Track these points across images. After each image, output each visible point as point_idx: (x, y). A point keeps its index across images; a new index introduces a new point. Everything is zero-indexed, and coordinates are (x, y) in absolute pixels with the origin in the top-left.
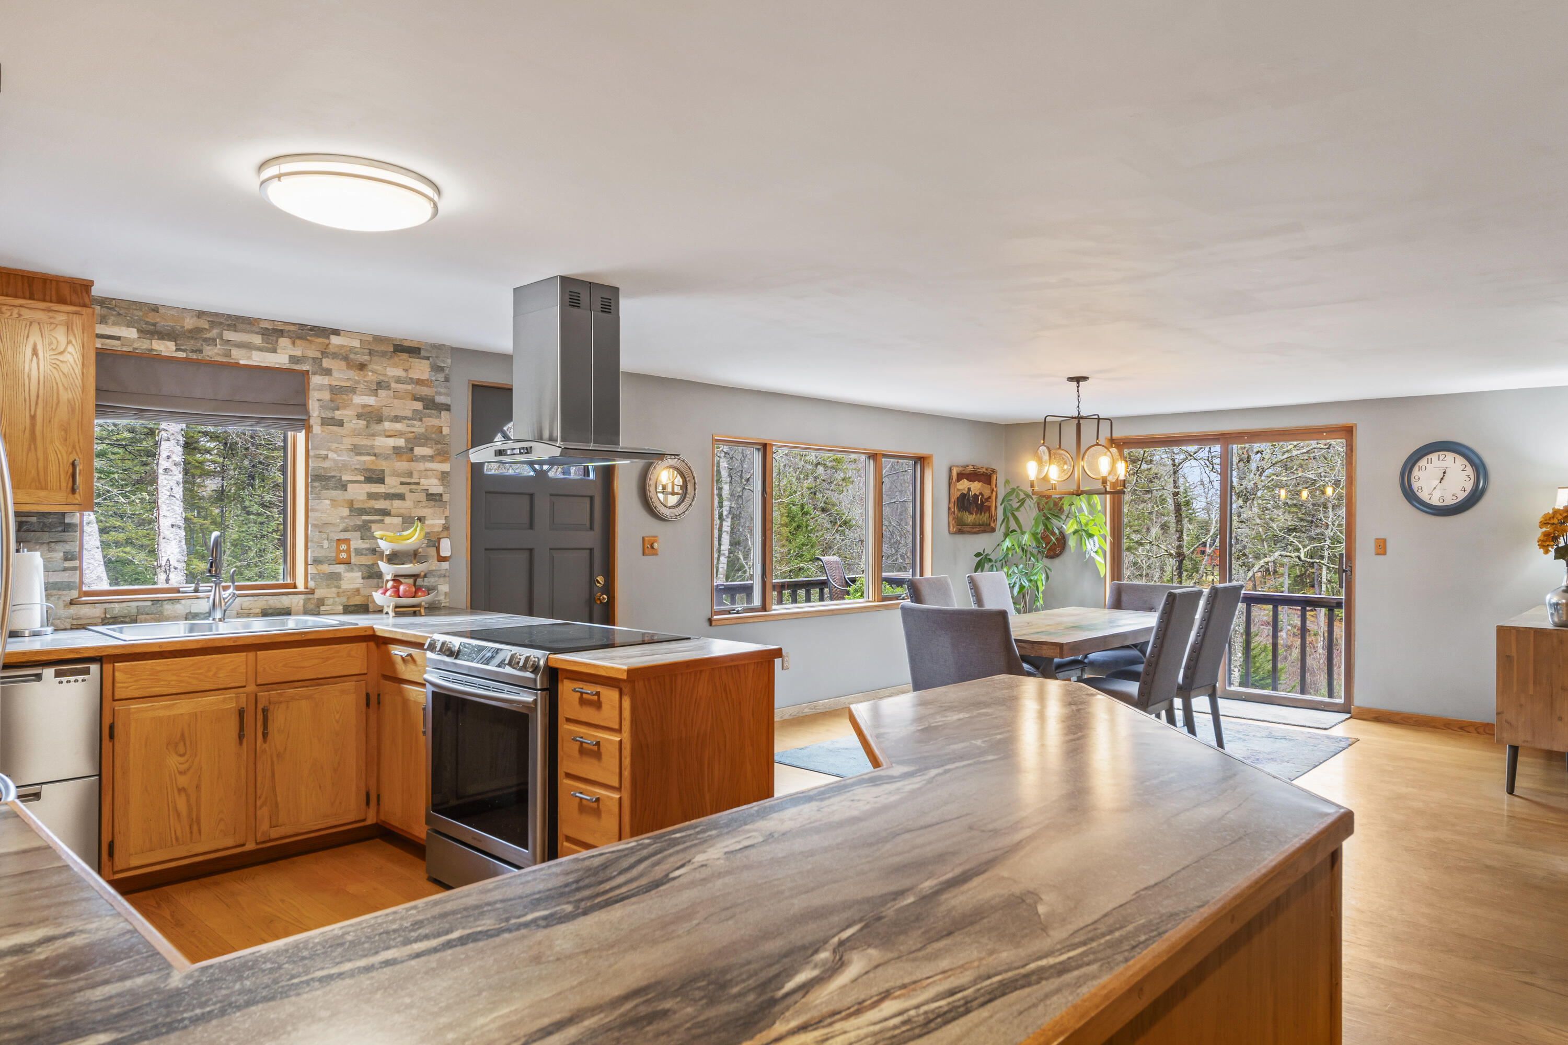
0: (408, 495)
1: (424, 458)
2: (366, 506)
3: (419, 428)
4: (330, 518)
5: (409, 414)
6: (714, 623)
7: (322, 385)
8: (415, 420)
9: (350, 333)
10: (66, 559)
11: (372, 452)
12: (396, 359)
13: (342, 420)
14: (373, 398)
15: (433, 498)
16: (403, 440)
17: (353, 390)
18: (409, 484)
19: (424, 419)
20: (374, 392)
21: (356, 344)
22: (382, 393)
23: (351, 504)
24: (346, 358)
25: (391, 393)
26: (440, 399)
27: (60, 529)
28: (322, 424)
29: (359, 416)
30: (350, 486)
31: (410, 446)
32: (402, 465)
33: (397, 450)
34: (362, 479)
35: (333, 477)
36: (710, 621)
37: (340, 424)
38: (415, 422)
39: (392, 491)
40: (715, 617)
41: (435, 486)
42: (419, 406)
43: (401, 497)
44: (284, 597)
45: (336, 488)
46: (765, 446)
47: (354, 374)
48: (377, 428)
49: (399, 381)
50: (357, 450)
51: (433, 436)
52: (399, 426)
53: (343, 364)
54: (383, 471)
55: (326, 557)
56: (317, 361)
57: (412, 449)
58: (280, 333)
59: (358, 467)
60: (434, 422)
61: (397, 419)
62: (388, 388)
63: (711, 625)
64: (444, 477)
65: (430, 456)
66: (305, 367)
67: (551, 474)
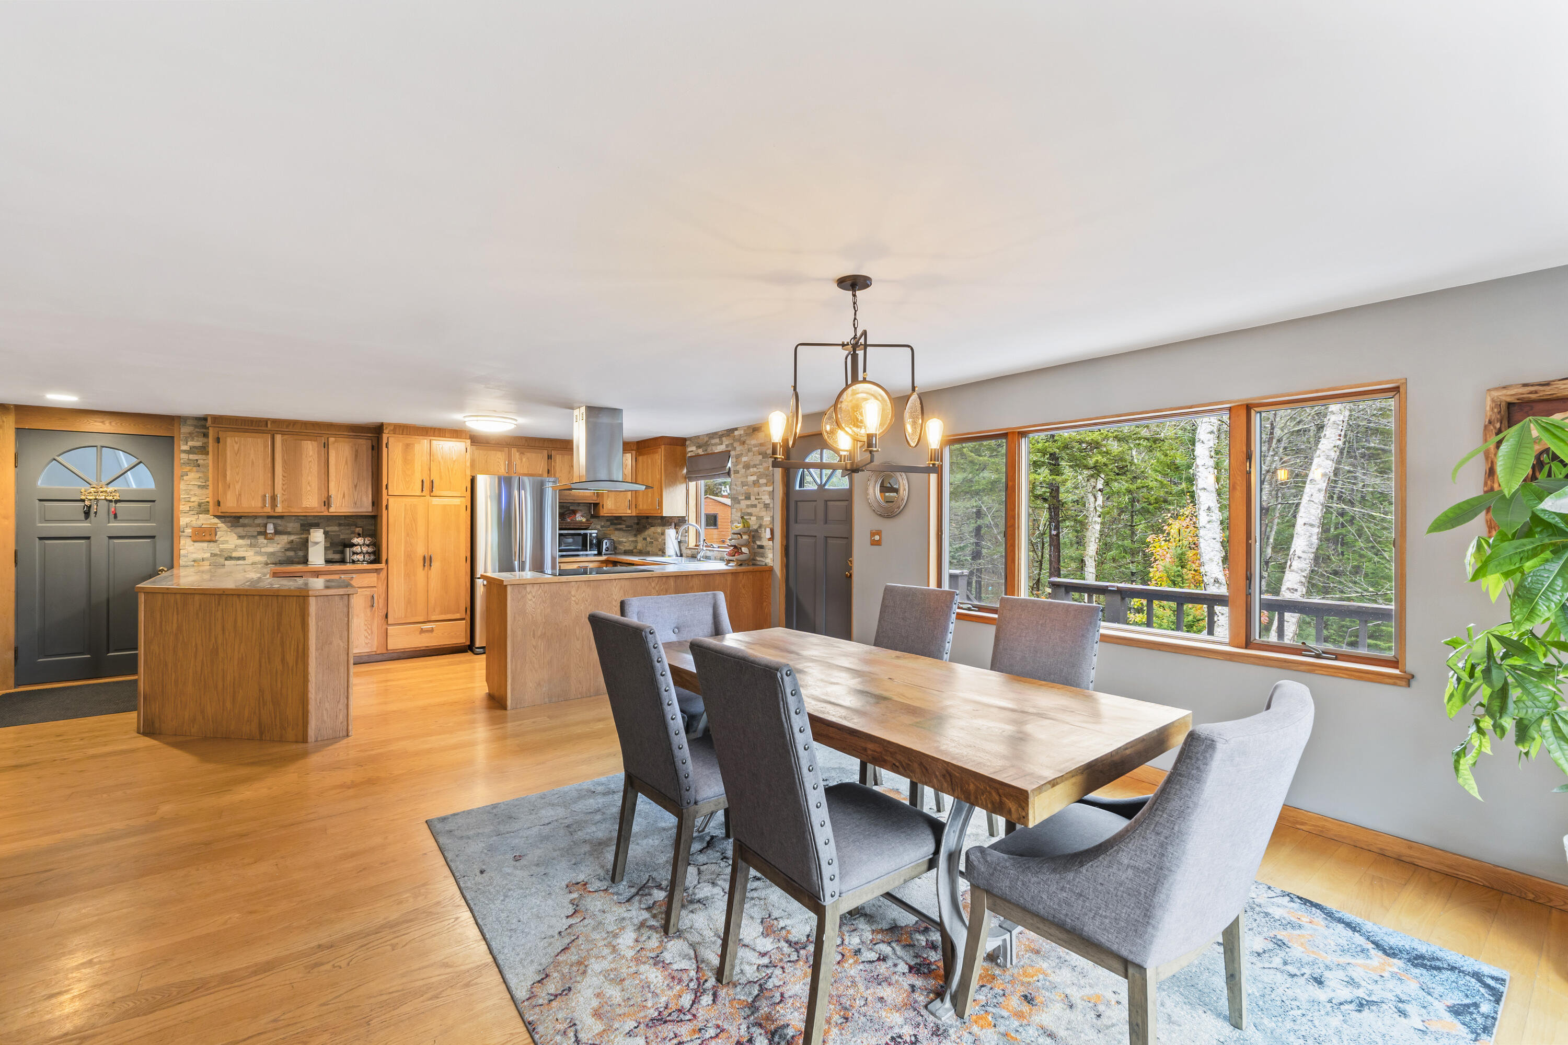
0: (758, 505)
1: (763, 485)
5: (758, 462)
7: (734, 455)
9: (741, 428)
11: (747, 484)
13: (739, 470)
14: (747, 457)
15: (766, 506)
16: (756, 476)
18: (759, 499)
19: (763, 464)
20: (747, 454)
21: (743, 432)
22: (750, 454)
23: (741, 510)
24: (740, 441)
25: (752, 453)
26: (769, 451)
28: (734, 473)
29: (743, 467)
30: (741, 502)
31: (758, 479)
32: (756, 490)
33: (754, 482)
35: (737, 498)
37: (738, 472)
38: (760, 466)
41: (768, 500)
42: (761, 457)
43: (755, 506)
45: (737, 503)
47: (741, 447)
48: (748, 472)
49: (755, 446)
50: (743, 484)
52: (755, 469)
53: (739, 443)
56: (732, 444)
57: (759, 481)
60: (766, 464)
61: (755, 466)
62: (751, 451)
64: (772, 494)
66: (729, 449)
67: (826, 487)
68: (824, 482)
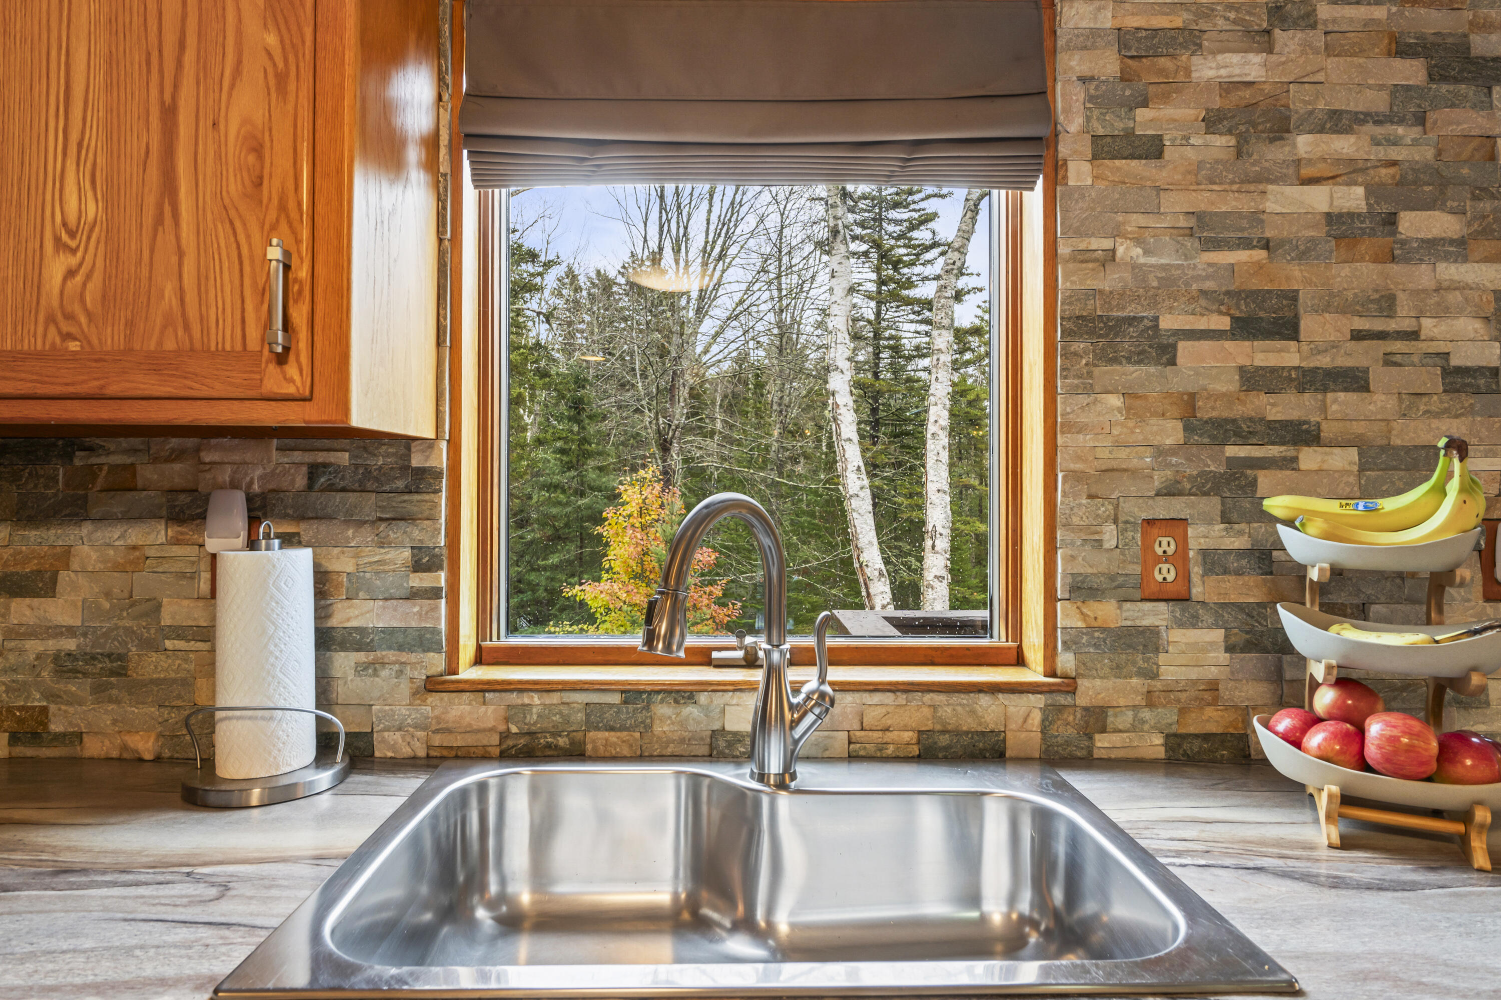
0: (1378, 375)
1: (1433, 247)
2: (1238, 411)
3: (1414, 146)
4: (1123, 453)
5: (1379, 102)
7: (1095, 33)
8: (1401, 121)
10: (417, 566)
11: (1255, 234)
13: (1160, 138)
14: (1256, 59)
15: (1468, 381)
16: (1360, 191)
17: (1190, 38)
18: (1382, 336)
19: (1431, 116)
22: (1288, 41)
23: (1188, 406)
25: (1318, 39)
28: (1095, 157)
29: (1212, 122)
30: (1184, 347)
31: (1385, 208)
32: (1357, 275)
33: (1338, 228)
34: (1223, 323)
35: (1132, 320)
37: (1153, 149)
38: (1400, 130)
39: (1324, 361)
41: (1473, 342)
42: (1412, 71)
43: (1355, 380)
44: (984, 700)
45: (1139, 358)
50: (1206, 232)
51: (1465, 171)
52: (1345, 145)
54: (1293, 297)
55: (1112, 578)
57: (1391, 221)
59: (1209, 285)
60: (1466, 122)
61: (1337, 121)
65: (1452, 242)
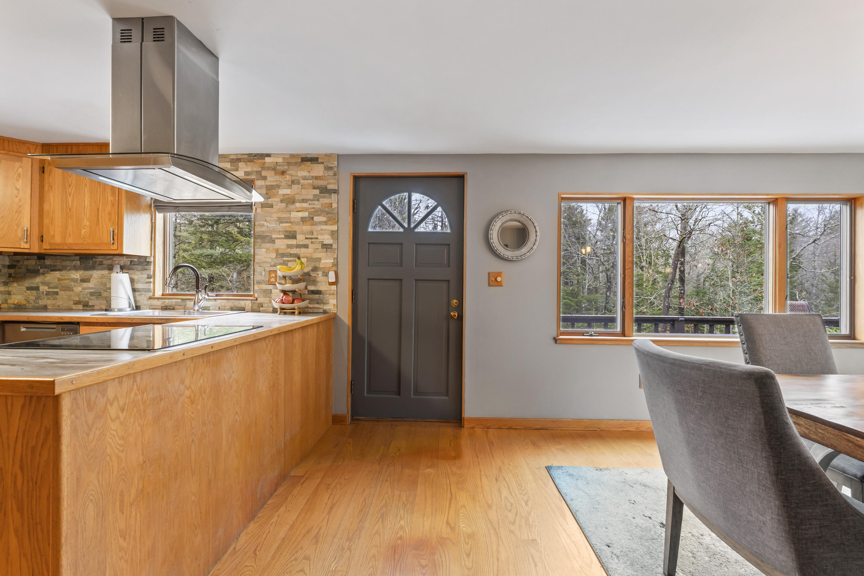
0: (311, 246)
1: (320, 223)
2: (285, 252)
3: (317, 205)
4: (266, 259)
5: (311, 197)
6: (558, 342)
7: (262, 186)
8: (315, 201)
9: (277, 155)
10: (148, 278)
11: (289, 221)
12: (303, 166)
13: (272, 204)
14: (289, 190)
15: (326, 247)
16: (307, 213)
17: (278, 186)
18: (311, 238)
19: (320, 200)
20: (290, 187)
21: (280, 160)
22: (295, 187)
23: (277, 250)
24: (274, 169)
25: (300, 186)
26: (331, 187)
27: (145, 264)
28: (262, 207)
29: (282, 201)
30: (276, 241)
31: (311, 216)
32: (307, 228)
33: (303, 220)
34: (283, 236)
35: (267, 236)
36: (556, 340)
37: (271, 206)
38: (315, 202)
39: (301, 243)
40: (561, 337)
41: (328, 240)
42: (317, 192)
43: (306, 246)
44: (241, 301)
45: (269, 242)
46: (624, 200)
47: (277, 178)
48: (292, 207)
49: (305, 178)
50: (281, 221)
51: (327, 209)
52: (305, 205)
53: (273, 172)
54: (296, 232)
55: (263, 281)
56: (259, 173)
57: (313, 218)
58: (239, 160)
59: (281, 230)
60: (327, 201)
61: (304, 201)
62: (298, 183)
63: (556, 343)
64: (334, 234)
65: (323, 222)
66: (253, 177)
67: (416, 230)
68: (412, 225)
